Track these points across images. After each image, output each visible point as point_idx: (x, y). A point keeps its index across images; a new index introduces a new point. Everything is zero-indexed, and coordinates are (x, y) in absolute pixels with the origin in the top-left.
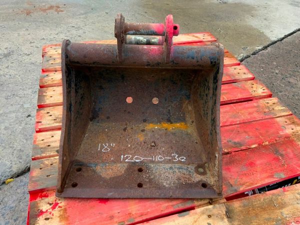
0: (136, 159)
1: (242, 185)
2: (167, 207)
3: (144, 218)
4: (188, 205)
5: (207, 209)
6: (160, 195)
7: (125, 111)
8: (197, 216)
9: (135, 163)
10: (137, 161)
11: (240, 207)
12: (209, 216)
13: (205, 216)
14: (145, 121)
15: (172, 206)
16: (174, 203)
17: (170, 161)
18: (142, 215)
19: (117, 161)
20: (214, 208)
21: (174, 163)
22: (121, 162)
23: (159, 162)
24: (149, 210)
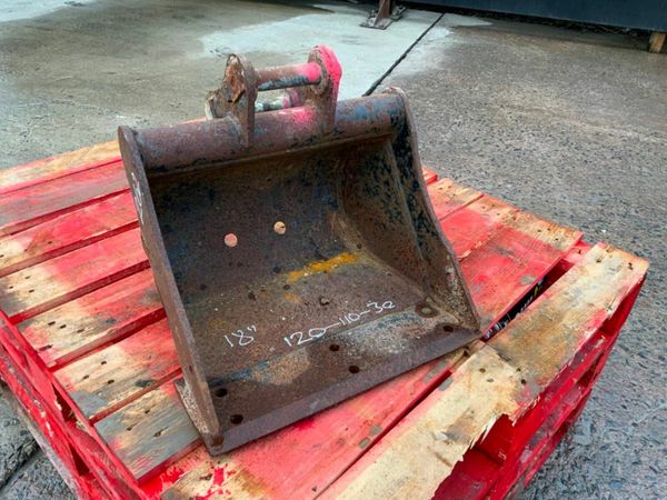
0: (314, 333)
1: (492, 310)
2: (416, 386)
3: (393, 417)
4: (442, 369)
5: (471, 363)
6: (395, 371)
7: (231, 264)
8: (465, 379)
9: (317, 340)
10: (318, 336)
11: (511, 340)
12: (483, 370)
13: (477, 374)
14: (277, 270)
15: (421, 380)
16: (420, 374)
17: (372, 316)
18: (386, 415)
19: (283, 350)
20: (479, 357)
21: (379, 316)
22: (291, 349)
23: (355, 324)
24: (391, 403)
